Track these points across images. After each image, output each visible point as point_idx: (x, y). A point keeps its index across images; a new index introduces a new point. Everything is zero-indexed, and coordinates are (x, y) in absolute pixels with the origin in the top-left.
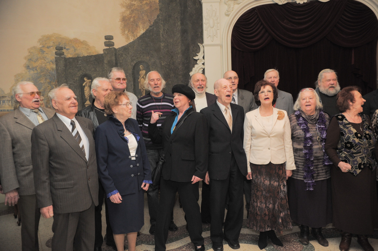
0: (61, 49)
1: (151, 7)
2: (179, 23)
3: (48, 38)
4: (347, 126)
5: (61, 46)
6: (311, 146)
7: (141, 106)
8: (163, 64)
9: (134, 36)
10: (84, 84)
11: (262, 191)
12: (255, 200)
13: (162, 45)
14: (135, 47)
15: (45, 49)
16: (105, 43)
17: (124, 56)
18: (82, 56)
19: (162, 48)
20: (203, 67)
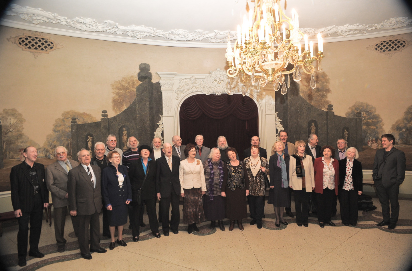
0: (75, 119)
1: (131, 94)
2: (148, 103)
3: (68, 113)
4: (231, 167)
5: (75, 117)
6: (213, 177)
7: (125, 156)
8: (138, 127)
9: (120, 111)
10: (88, 140)
11: (190, 202)
12: (187, 208)
13: (138, 116)
14: (121, 117)
15: (65, 120)
16: (102, 115)
17: (114, 122)
18: (87, 123)
19: (137, 117)
20: (162, 129)
